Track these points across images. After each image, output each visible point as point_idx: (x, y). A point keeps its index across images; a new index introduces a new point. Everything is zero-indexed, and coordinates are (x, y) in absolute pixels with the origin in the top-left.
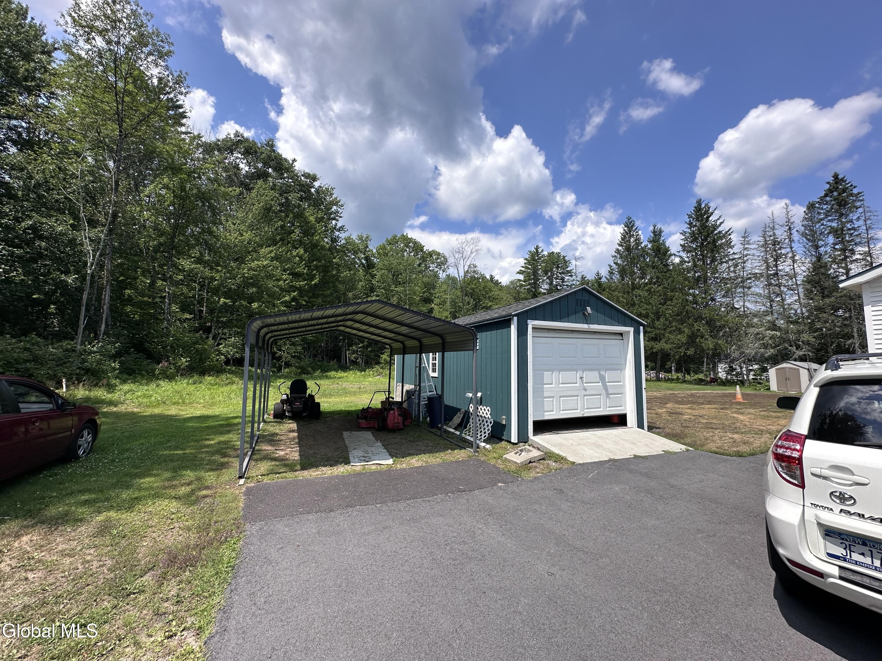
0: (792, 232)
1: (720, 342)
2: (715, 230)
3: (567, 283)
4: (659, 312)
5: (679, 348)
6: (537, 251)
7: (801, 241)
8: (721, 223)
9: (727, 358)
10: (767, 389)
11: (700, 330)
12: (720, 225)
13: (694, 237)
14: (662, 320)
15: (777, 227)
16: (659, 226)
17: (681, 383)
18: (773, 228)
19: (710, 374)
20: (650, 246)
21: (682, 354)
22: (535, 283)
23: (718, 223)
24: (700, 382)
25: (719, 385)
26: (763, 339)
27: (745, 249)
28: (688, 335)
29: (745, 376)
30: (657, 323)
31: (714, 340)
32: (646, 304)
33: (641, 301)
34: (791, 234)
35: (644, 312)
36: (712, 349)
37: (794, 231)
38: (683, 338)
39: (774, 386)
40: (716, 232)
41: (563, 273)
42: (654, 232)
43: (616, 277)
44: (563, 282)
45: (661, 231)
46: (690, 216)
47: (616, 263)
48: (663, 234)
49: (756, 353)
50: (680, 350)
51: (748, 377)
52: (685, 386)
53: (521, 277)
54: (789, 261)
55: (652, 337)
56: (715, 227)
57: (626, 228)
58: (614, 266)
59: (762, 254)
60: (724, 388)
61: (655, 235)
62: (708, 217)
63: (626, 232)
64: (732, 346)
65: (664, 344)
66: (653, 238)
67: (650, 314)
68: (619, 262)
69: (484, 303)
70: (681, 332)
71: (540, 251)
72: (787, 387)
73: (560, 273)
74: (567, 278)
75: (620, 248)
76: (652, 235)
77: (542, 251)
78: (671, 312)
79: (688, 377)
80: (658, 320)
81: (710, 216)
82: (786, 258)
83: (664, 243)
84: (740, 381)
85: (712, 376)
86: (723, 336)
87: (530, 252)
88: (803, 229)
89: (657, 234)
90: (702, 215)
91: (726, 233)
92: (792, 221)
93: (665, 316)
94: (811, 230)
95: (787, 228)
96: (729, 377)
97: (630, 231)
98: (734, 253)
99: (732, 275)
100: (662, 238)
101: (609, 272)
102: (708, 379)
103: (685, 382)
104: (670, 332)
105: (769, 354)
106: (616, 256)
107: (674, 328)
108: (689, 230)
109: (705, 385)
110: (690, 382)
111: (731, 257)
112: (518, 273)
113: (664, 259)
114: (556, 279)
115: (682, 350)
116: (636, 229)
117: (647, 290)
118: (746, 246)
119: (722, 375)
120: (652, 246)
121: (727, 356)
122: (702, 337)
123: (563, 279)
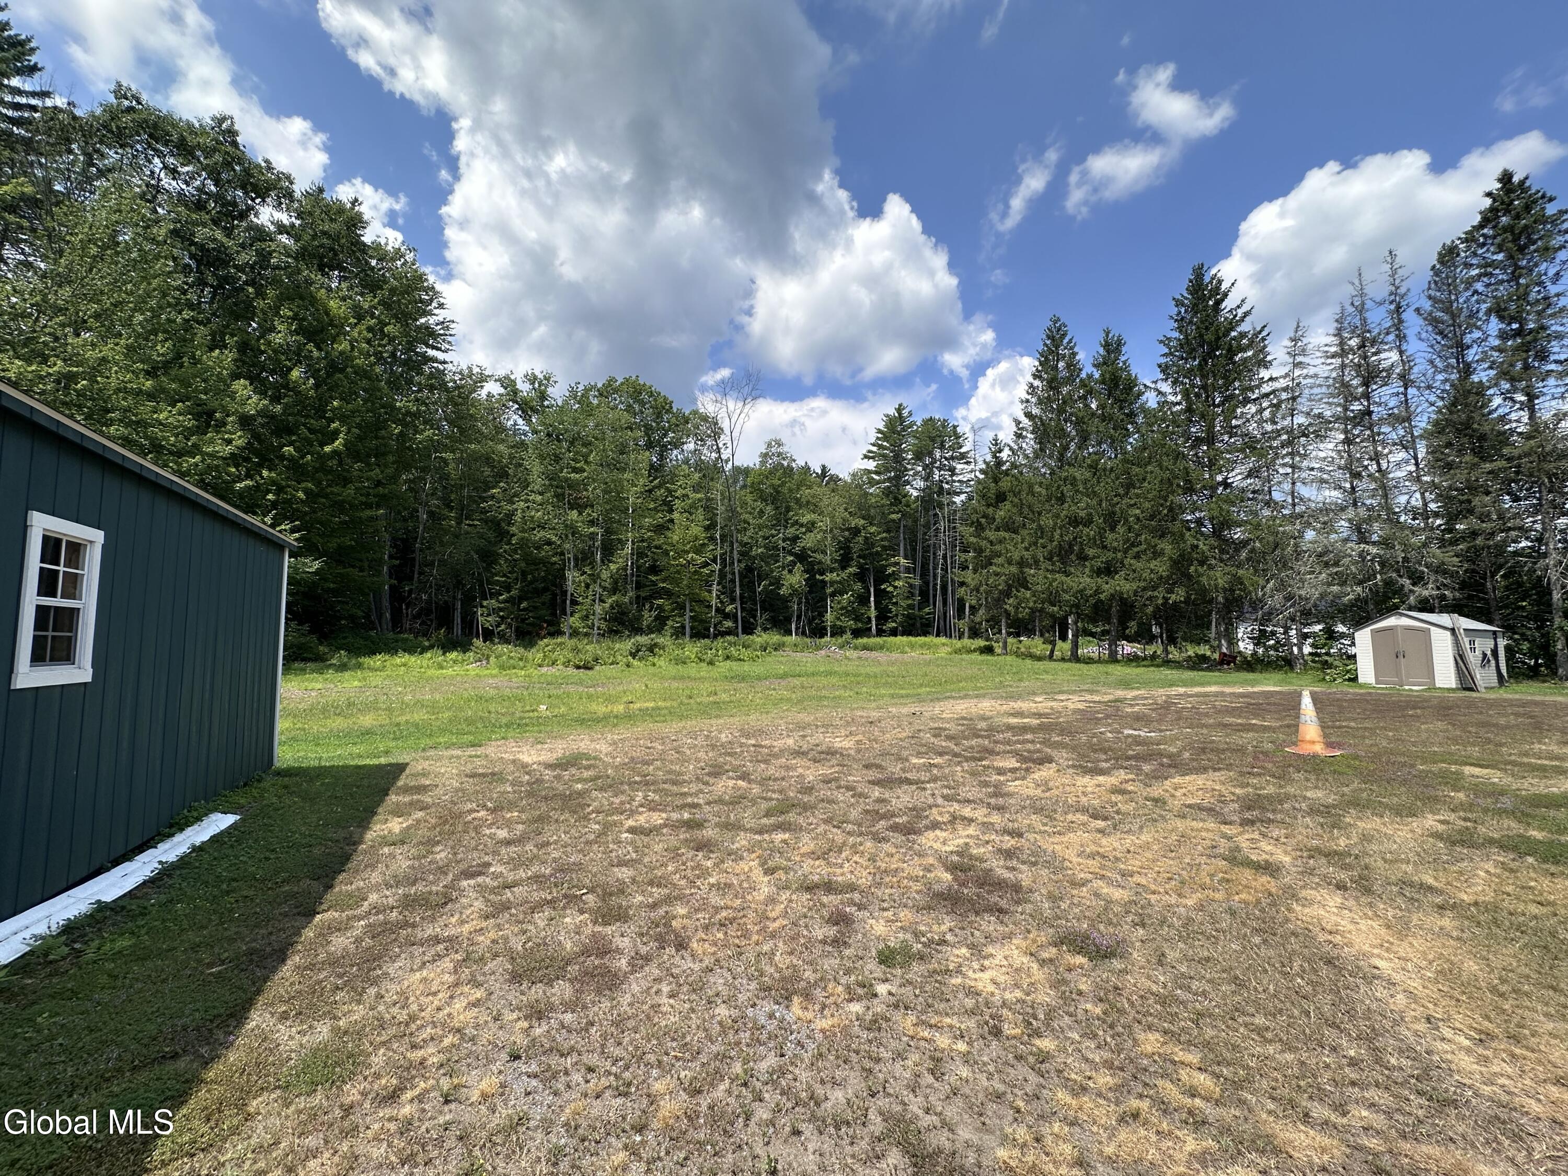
0: (1404, 316)
1: (1241, 572)
2: (1232, 329)
3: (960, 477)
4: (1114, 513)
5: (1154, 588)
6: (900, 414)
7: (1424, 335)
8: (1246, 314)
9: (1255, 610)
10: (1350, 680)
11: (1197, 547)
12: (1242, 320)
13: (1187, 347)
14: (1120, 529)
15: (1369, 304)
16: (1114, 333)
17: (1158, 666)
18: (1361, 309)
19: (1220, 646)
20: (1097, 375)
21: (1160, 601)
22: (898, 478)
23: (1240, 312)
24: (1199, 663)
25: (1239, 668)
26: (1336, 564)
27: (1297, 365)
28: (1171, 558)
29: (1295, 649)
30: (1110, 536)
31: (1227, 569)
32: (1088, 496)
33: (1077, 491)
34: (1401, 321)
35: (1082, 514)
36: (1225, 590)
37: (1409, 316)
38: (1161, 567)
39: (1366, 671)
40: (1233, 334)
41: (952, 458)
42: (1107, 345)
43: (1029, 444)
44: (951, 476)
45: (1120, 343)
46: (1179, 303)
47: (1028, 415)
48: (1124, 349)
49: (1322, 596)
50: (1156, 593)
51: (1300, 649)
52: (1167, 673)
53: (871, 465)
54: (1396, 386)
55: (1099, 568)
56: (1232, 324)
57: (1048, 342)
58: (1026, 422)
59: (1334, 375)
60: (1251, 676)
61: (1108, 352)
62: (1218, 303)
63: (1049, 349)
64: (1268, 581)
65: (1122, 582)
66: (1104, 357)
67: (1096, 518)
68: (1035, 411)
69: (797, 514)
70: (1157, 554)
71: (905, 413)
72: (1398, 674)
73: (946, 459)
74: (959, 467)
75: (1037, 383)
76: (1102, 351)
77: (910, 414)
78: (1138, 511)
79: (1174, 654)
80: (1113, 529)
81: (1223, 300)
82: (1388, 376)
83: (1126, 368)
84: (1284, 659)
85: (1224, 650)
86: (1249, 559)
87: (887, 416)
88: (1427, 305)
89: (1113, 347)
90: (1204, 299)
91: (1256, 335)
92: (1402, 290)
93: (1126, 520)
94: (1448, 310)
95: (1393, 307)
96: (1260, 651)
97: (1057, 347)
98: (1271, 379)
99: (1269, 427)
100: (1123, 358)
101: (1016, 434)
102: (1216, 656)
103: (1167, 663)
104: (1137, 557)
105: (1351, 597)
106: (1027, 401)
107: (1144, 547)
108: (1176, 334)
109: (1208, 669)
110: (1177, 665)
111: (1266, 389)
112: (866, 457)
113: (1125, 401)
114: (940, 469)
115: (1160, 593)
116: (1070, 341)
117: (1090, 466)
118: (1299, 359)
119: (1246, 646)
120: (1102, 375)
121: (1256, 604)
122: (1202, 563)
123: (952, 471)
